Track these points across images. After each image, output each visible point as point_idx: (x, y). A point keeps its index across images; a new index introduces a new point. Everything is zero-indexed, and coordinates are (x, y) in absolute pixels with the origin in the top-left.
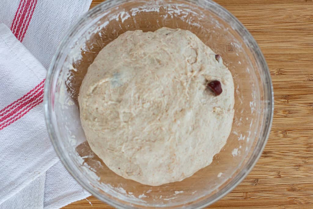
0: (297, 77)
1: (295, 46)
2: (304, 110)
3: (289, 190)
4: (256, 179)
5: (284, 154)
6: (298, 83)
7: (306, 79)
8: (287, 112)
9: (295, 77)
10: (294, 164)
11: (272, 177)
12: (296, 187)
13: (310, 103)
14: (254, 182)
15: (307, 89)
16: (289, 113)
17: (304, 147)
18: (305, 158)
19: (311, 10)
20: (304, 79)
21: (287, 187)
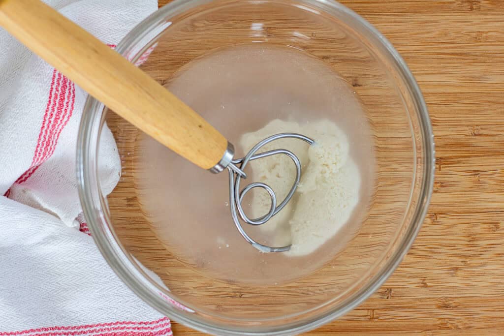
1: (454, 81)
2: (466, 181)
3: (440, 307)
4: (388, 289)
5: (433, 251)
6: (456, 139)
7: (468, 132)
8: (439, 185)
10: (448, 266)
11: (413, 286)
12: (451, 302)
13: (475, 171)
14: (384, 293)
15: (470, 148)
16: (443, 186)
17: (464, 240)
18: (465, 256)
19: (479, 24)
20: (466, 133)
21: (437, 302)
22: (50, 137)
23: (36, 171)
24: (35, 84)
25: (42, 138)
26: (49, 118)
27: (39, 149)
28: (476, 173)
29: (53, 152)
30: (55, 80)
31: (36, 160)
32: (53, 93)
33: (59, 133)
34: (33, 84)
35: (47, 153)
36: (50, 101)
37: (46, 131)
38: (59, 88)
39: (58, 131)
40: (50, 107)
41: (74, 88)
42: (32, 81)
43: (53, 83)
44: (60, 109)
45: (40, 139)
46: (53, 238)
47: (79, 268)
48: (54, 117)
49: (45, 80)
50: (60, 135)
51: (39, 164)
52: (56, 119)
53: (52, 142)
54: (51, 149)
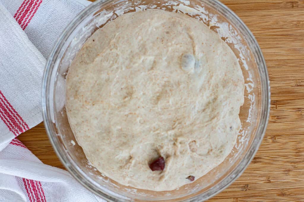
0: (285, 82)
1: (283, 52)
2: (293, 115)
3: (279, 195)
4: (246, 184)
5: (274, 160)
6: (286, 89)
7: (294, 84)
8: (276, 118)
9: (284, 82)
10: (283, 169)
11: (262, 182)
12: (286, 192)
13: (299, 108)
14: (244, 187)
15: (295, 94)
16: (278, 119)
17: (293, 152)
18: (295, 163)
19: (298, 16)
20: (292, 84)
21: (277, 192)
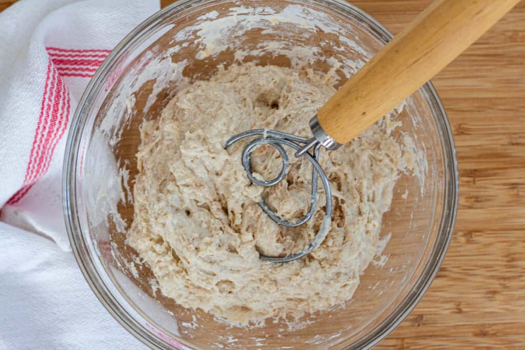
0: (491, 138)
1: (488, 85)
2: (503, 195)
3: (476, 335)
4: (419, 315)
5: (467, 273)
6: (491, 149)
7: (505, 140)
8: (473, 200)
9: (488, 138)
10: (485, 288)
11: (447, 312)
12: (489, 329)
13: (513, 184)
14: (415, 320)
15: (508, 159)
16: (477, 201)
17: (502, 261)
18: (504, 278)
19: (514, 22)
20: (501, 142)
21: (472, 330)
22: (43, 153)
23: (30, 191)
24: (26, 93)
25: (35, 154)
26: (42, 132)
27: (31, 165)
28: (514, 186)
29: (47, 169)
30: (48, 89)
31: (28, 178)
32: (46, 104)
33: (54, 147)
34: (23, 93)
35: (41, 170)
36: (42, 113)
37: (39, 146)
38: (53, 98)
39: (52, 146)
40: (43, 118)
41: (69, 98)
42: (22, 91)
43: (45, 93)
44: (53, 121)
45: (32, 155)
46: (48, 264)
47: (77, 297)
48: (47, 130)
49: (37, 89)
50: (55, 151)
51: (33, 183)
52: (49, 132)
53: (46, 158)
54: (45, 165)
